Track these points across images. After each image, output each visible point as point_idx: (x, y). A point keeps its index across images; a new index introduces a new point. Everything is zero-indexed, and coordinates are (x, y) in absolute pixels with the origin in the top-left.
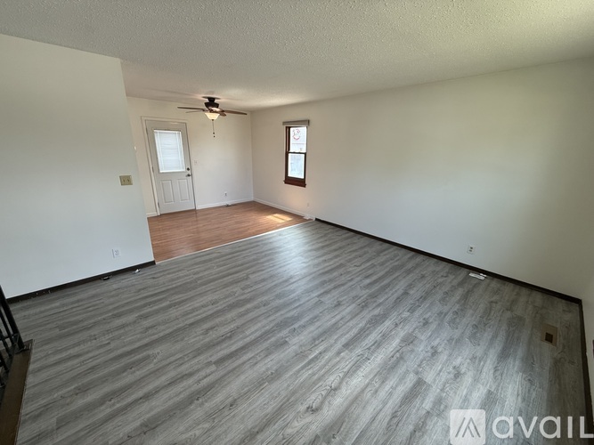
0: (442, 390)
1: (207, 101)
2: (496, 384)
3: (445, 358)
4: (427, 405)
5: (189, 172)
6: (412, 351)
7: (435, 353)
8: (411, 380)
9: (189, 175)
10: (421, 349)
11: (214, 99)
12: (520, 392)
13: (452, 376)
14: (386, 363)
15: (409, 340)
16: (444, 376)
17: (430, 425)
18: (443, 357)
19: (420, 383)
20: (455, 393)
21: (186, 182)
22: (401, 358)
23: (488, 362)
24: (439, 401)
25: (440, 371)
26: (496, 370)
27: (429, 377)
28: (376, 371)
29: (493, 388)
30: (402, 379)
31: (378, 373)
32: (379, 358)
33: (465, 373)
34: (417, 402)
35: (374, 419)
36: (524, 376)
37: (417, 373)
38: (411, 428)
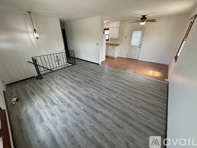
0: (50, 108)
1: (142, 17)
2: (45, 126)
3: (59, 114)
4: (49, 104)
5: (140, 46)
6: (65, 105)
7: (62, 111)
8: (56, 103)
9: (139, 47)
10: (65, 108)
11: (145, 16)
12: (38, 133)
13: (53, 113)
14: (62, 98)
15: (69, 106)
16: (54, 111)
17: (45, 103)
18: (60, 113)
19: (54, 104)
20: (48, 111)
21: (138, 49)
22: (63, 102)
23: (53, 129)
24: (48, 107)
25: (55, 110)
26: (49, 130)
27: (55, 107)
28: (61, 96)
29: (44, 124)
30: (57, 101)
31: (60, 97)
32: (64, 97)
33: (52, 117)
34: (50, 102)
35: (51, 95)
36: (42, 141)
37: (57, 104)
38: (46, 100)
